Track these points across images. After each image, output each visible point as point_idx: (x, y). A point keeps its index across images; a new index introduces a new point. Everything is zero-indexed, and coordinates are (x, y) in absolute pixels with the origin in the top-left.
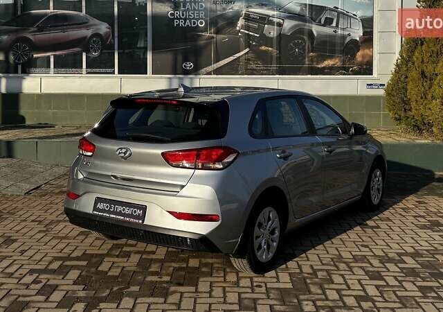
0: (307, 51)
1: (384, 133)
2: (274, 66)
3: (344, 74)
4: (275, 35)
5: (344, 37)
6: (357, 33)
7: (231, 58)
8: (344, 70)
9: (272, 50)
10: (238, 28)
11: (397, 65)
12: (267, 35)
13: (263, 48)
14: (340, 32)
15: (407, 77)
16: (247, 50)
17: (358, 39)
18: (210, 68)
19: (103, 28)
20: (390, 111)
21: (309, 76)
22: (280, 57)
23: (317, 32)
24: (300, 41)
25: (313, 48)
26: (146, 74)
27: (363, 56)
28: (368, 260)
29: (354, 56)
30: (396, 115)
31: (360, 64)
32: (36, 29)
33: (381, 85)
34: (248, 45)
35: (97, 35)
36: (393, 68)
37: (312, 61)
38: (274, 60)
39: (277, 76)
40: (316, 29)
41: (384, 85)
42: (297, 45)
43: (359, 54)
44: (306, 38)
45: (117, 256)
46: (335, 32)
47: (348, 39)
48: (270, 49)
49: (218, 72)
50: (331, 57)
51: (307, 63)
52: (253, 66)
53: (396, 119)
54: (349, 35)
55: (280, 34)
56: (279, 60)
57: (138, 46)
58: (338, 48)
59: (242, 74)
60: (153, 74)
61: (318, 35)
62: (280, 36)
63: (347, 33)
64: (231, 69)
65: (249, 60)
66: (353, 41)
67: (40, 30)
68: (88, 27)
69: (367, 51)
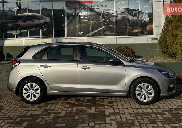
0: (127, 26)
1: (158, 58)
2: (115, 33)
3: (142, 35)
4: (115, 20)
5: (141, 21)
6: (147, 19)
7: (98, 30)
8: (142, 33)
9: (114, 26)
10: (100, 18)
11: (162, 31)
12: (112, 20)
13: (110, 26)
14: (140, 19)
15: (166, 36)
16: (104, 27)
17: (147, 21)
18: (90, 34)
19: (48, 20)
20: (161, 49)
21: (129, 36)
22: (117, 29)
23: (131, 19)
24: (124, 23)
25: (129, 25)
26: (65, 37)
27: (149, 28)
28: (150, 114)
29: (146, 28)
30: (163, 51)
31: (148, 31)
32: (22, 21)
33: (157, 39)
34: (104, 25)
35: (45, 22)
36: (161, 32)
37: (129, 30)
38: (115, 30)
39: (116, 36)
40: (131, 18)
41: (158, 39)
42: (123, 24)
43: (148, 27)
44: (127, 21)
45: (45, 115)
46: (138, 19)
47: (143, 21)
48: (113, 26)
49: (93, 35)
50: (137, 29)
51: (127, 31)
52: (106, 33)
53: (163, 52)
54: (144, 20)
55: (117, 20)
56: (117, 30)
57: (62, 26)
58: (139, 25)
59: (102, 36)
60: (68, 37)
61: (131, 20)
62: (117, 21)
63: (142, 19)
64: (98, 34)
65: (105, 30)
66: (145, 22)
67: (24, 21)
68: (42, 20)
69: (151, 26)
